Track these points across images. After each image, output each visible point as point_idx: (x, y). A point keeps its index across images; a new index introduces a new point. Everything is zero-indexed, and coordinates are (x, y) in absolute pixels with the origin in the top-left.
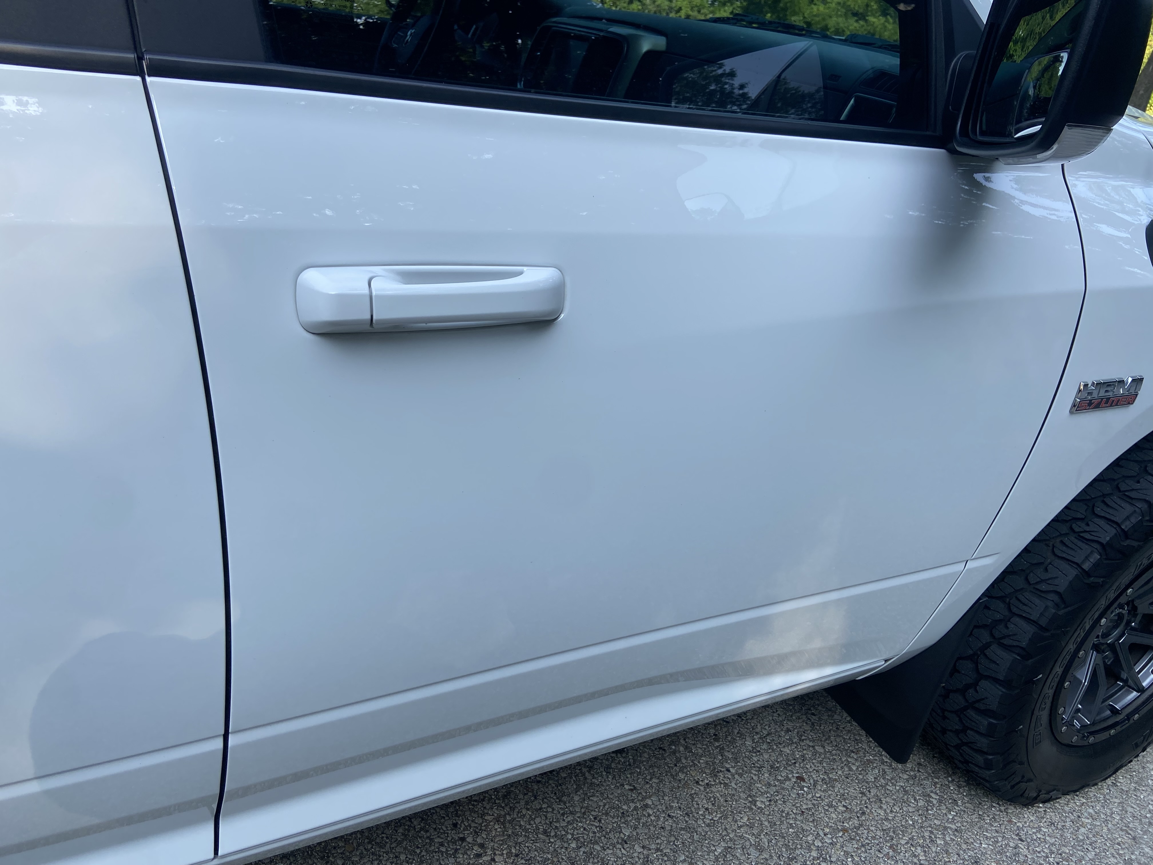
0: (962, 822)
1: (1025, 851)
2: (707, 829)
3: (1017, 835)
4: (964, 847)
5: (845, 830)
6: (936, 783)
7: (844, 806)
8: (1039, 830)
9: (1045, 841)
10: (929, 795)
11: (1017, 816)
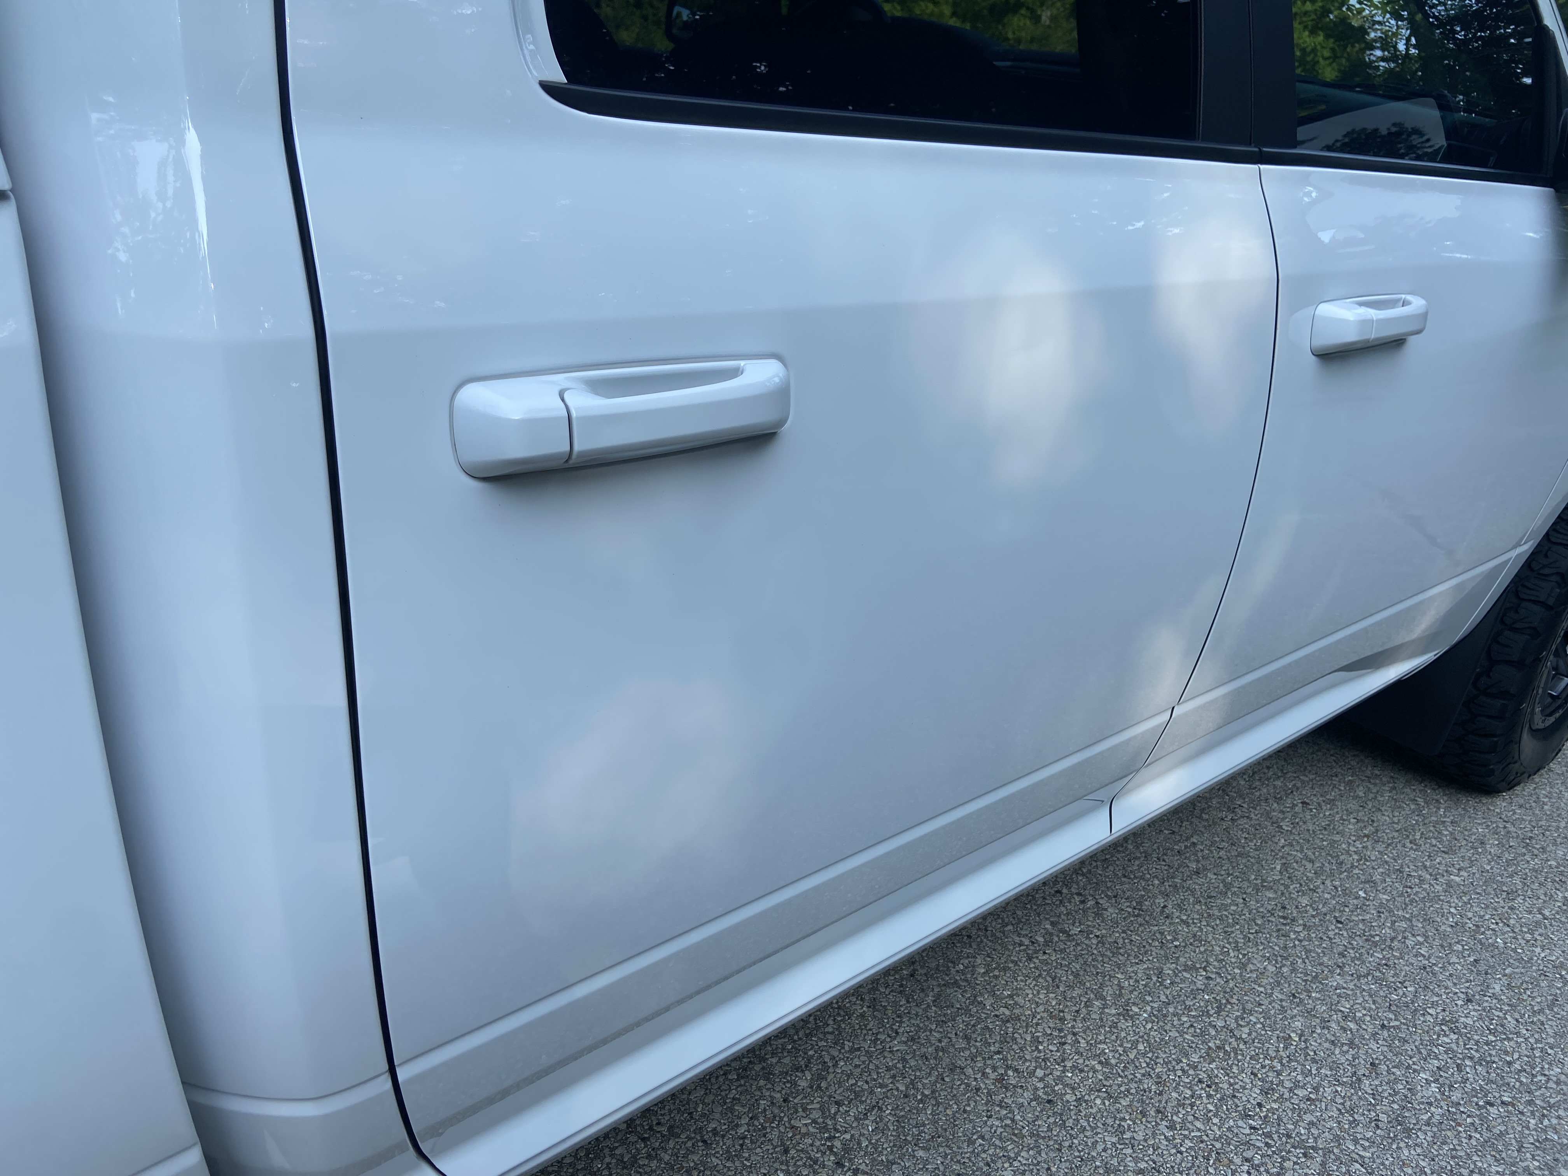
0: (1453, 815)
1: (1512, 829)
2: (1258, 853)
3: (1500, 818)
4: (1466, 833)
5: (1367, 836)
6: (1414, 790)
7: (1354, 818)
8: (1515, 813)
9: (1523, 820)
10: (1414, 800)
11: (1491, 804)
